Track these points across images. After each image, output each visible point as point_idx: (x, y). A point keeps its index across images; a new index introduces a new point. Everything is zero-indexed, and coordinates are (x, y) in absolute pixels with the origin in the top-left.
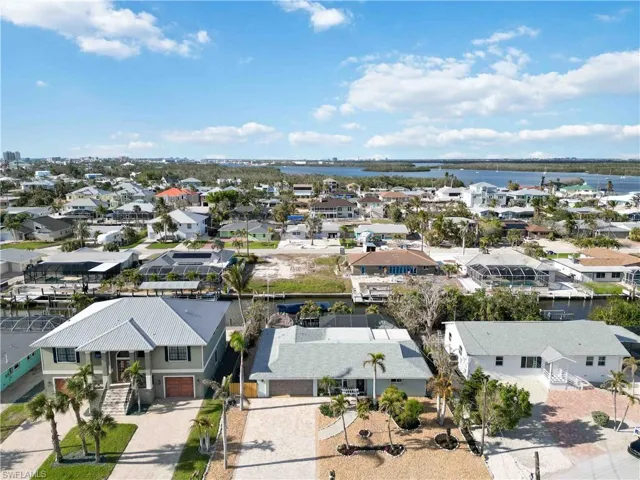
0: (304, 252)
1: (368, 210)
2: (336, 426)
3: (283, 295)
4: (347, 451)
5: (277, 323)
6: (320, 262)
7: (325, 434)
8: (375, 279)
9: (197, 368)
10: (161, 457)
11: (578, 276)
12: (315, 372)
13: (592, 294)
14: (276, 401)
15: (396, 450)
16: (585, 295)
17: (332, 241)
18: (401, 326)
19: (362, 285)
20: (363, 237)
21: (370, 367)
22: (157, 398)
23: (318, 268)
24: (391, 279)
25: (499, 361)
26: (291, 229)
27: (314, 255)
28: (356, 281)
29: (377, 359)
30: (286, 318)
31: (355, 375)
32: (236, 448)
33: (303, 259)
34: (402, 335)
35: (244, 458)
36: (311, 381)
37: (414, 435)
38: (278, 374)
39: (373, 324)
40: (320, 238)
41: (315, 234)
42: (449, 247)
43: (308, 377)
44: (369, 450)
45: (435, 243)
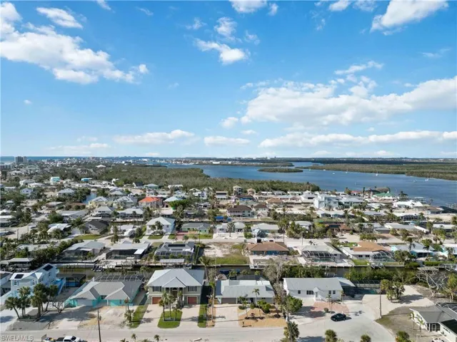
0: (226, 241)
1: (259, 212)
2: (244, 312)
3: (220, 265)
4: (247, 318)
5: (220, 279)
6: (235, 247)
7: (240, 314)
8: (261, 257)
9: (198, 294)
10: (193, 319)
11: (351, 257)
12: (236, 295)
13: (354, 265)
14: (224, 305)
15: (262, 318)
16: (350, 266)
17: (240, 233)
18: (267, 279)
19: (254, 260)
20: (256, 232)
21: (255, 293)
22: (185, 304)
23: (234, 251)
24: (267, 257)
25: (299, 292)
26: (218, 227)
27: (231, 243)
28: (252, 258)
29: (257, 291)
30: (224, 276)
31: (250, 296)
32: (214, 318)
33: (226, 246)
34: (267, 283)
35: (217, 320)
36: (235, 298)
37: (268, 315)
38: (225, 296)
39: (257, 279)
40: (234, 232)
41: (231, 229)
42: (298, 238)
43: (234, 297)
44: (254, 318)
45: (291, 236)
